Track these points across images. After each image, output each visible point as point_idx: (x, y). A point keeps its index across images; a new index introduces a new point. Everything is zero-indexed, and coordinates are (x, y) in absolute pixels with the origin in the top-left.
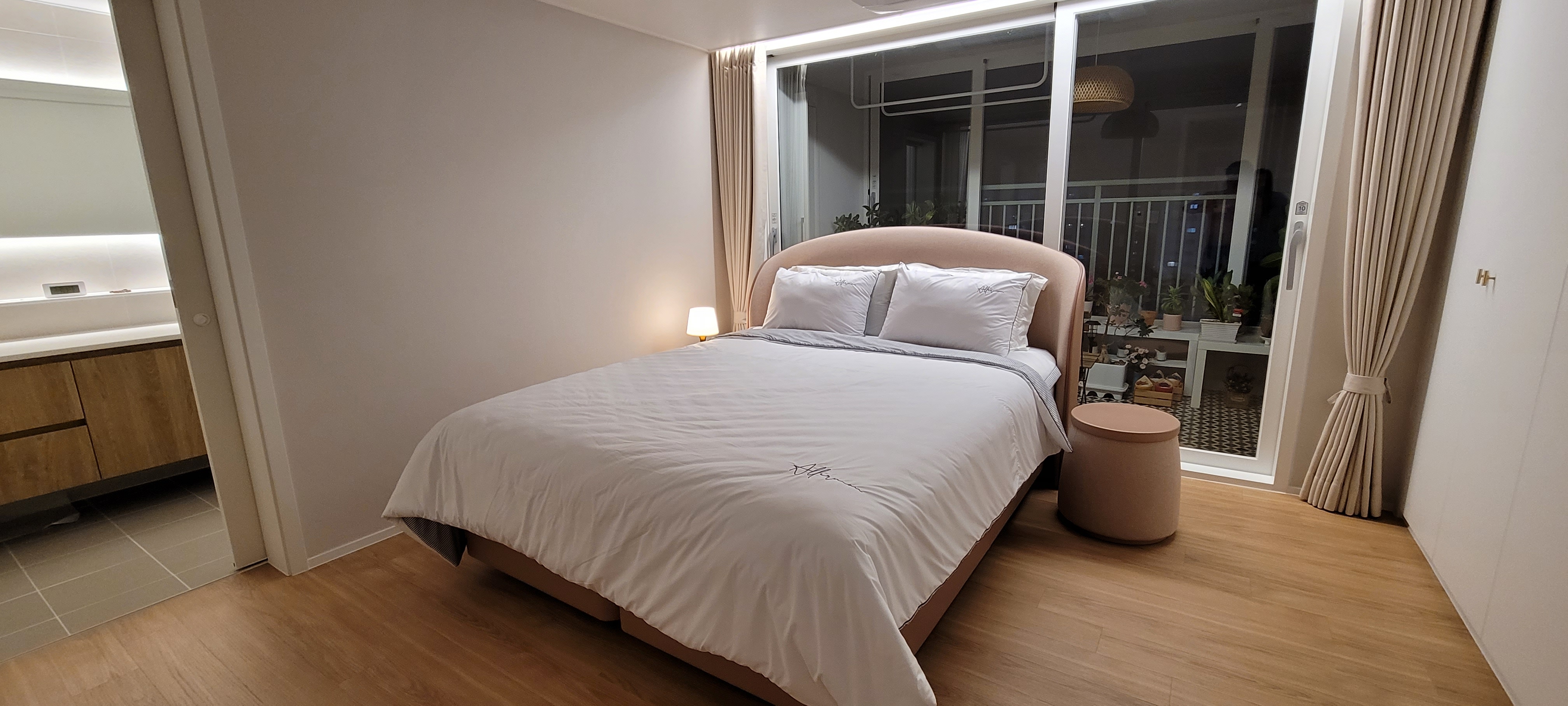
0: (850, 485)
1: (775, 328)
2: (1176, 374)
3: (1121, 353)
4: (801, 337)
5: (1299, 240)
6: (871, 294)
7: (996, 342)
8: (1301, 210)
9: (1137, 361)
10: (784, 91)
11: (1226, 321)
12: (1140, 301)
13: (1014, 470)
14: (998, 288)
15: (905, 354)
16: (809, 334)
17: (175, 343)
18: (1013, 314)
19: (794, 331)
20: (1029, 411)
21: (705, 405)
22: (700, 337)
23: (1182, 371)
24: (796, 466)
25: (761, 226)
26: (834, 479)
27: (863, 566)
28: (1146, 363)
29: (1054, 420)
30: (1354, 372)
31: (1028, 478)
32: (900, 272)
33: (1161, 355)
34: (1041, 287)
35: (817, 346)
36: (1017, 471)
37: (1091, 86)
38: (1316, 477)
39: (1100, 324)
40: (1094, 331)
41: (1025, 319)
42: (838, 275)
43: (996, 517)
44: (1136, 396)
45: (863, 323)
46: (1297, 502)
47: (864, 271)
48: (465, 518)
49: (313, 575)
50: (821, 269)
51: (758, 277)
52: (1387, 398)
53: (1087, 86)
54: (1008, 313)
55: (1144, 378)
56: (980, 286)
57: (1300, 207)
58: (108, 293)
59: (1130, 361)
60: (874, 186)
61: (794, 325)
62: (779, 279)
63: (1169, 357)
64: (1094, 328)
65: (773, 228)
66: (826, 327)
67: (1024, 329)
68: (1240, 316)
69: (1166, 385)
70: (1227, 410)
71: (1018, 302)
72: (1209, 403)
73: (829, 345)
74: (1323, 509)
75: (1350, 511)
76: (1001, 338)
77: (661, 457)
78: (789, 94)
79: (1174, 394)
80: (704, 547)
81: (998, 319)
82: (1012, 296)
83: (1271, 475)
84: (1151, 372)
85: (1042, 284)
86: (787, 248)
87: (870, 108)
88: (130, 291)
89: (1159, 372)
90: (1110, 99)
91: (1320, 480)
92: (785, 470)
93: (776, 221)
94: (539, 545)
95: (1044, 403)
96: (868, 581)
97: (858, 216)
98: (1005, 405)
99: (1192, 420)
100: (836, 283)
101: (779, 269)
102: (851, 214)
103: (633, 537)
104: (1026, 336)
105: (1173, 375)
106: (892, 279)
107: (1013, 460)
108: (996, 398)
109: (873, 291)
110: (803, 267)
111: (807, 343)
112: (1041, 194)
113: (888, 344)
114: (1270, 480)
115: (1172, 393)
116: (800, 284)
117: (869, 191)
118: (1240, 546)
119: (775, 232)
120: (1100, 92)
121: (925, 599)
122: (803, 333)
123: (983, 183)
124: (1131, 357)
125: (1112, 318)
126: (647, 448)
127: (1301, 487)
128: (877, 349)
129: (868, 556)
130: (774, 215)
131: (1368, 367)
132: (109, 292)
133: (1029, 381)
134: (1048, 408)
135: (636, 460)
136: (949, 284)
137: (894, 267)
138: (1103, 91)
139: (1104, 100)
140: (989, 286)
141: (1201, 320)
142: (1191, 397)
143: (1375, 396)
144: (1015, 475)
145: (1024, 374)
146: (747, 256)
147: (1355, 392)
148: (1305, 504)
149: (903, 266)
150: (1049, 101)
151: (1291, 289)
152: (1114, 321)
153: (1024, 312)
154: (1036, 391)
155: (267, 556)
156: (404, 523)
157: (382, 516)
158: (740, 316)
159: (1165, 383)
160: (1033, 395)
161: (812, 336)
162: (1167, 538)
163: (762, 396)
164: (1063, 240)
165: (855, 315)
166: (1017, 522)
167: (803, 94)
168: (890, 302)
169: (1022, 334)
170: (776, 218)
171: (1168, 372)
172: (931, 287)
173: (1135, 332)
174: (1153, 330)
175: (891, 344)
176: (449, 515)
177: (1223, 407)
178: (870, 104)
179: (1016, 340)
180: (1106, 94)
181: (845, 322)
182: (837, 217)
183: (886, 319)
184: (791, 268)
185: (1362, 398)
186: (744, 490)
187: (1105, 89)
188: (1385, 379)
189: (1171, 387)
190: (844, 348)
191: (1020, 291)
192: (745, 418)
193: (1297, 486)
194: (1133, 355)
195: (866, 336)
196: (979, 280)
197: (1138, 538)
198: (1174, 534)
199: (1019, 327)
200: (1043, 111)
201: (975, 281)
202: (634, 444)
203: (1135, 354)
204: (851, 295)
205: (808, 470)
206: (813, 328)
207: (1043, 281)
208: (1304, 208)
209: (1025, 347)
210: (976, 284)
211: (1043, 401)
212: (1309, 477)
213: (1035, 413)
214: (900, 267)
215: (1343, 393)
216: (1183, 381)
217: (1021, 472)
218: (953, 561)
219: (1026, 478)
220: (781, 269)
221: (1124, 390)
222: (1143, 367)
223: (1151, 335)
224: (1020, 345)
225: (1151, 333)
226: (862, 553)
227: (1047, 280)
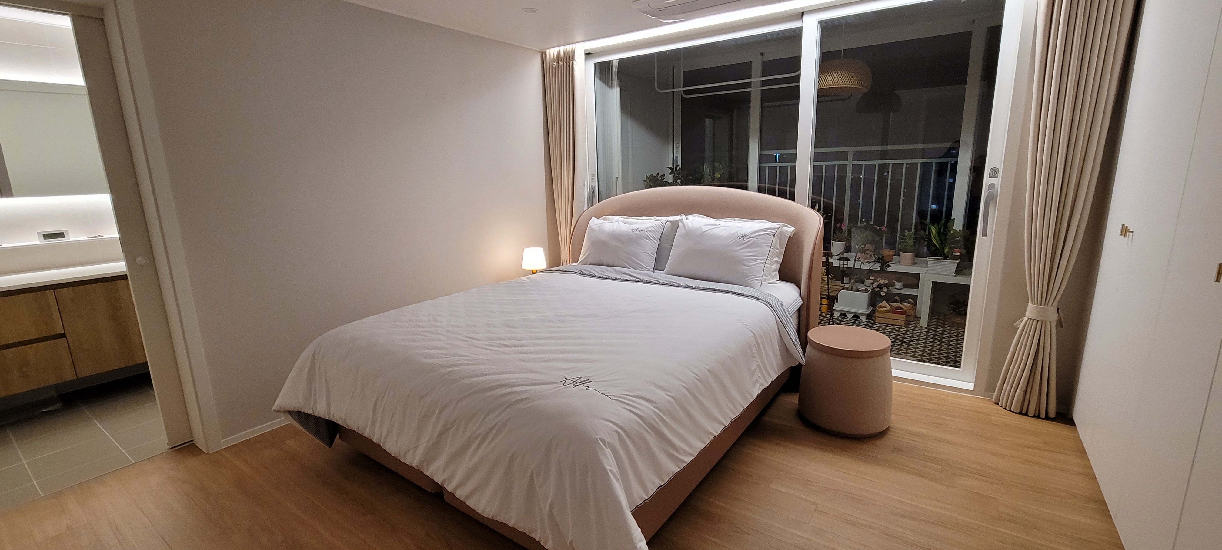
0: (604, 394)
1: (587, 265)
2: (910, 300)
3: (868, 282)
4: (604, 272)
5: (991, 198)
6: (659, 238)
7: (751, 277)
8: (994, 174)
9: (879, 289)
10: (600, 80)
11: (948, 258)
12: (884, 240)
13: (755, 379)
14: (753, 235)
15: (680, 286)
16: (611, 270)
17: (124, 277)
18: (765, 256)
19: (600, 267)
20: (770, 332)
21: (514, 327)
22: (532, 271)
23: (915, 298)
24: (566, 379)
25: (581, 185)
26: (593, 389)
27: (603, 459)
28: (886, 290)
29: (791, 340)
30: (1034, 303)
31: (768, 385)
32: (681, 222)
33: (898, 285)
34: (789, 234)
35: (615, 279)
36: (758, 380)
37: (836, 75)
38: (1005, 385)
39: (850, 260)
40: (845, 266)
41: (776, 259)
42: (636, 223)
43: (735, 416)
44: (877, 317)
45: (652, 261)
46: (991, 404)
47: (655, 220)
48: (332, 413)
49: (224, 453)
50: (624, 218)
51: (577, 224)
52: (1060, 323)
53: (834, 75)
54: (761, 255)
55: (884, 303)
56: (740, 233)
57: (993, 172)
58: (86, 239)
59: (873, 289)
60: (677, 152)
61: (600, 263)
62: (590, 226)
63: (905, 286)
64: (845, 263)
65: (592, 186)
66: (625, 265)
67: (776, 266)
68: (959, 254)
69: (901, 308)
70: (949, 328)
71: (769, 246)
72: (935, 323)
73: (625, 278)
74: (1010, 410)
75: (1031, 412)
76: (755, 275)
77: (469, 370)
78: (604, 81)
79: (907, 315)
80: (493, 439)
81: (753, 260)
82: (764, 241)
83: (972, 383)
84: (890, 298)
85: (790, 232)
86: (603, 200)
87: (674, 92)
88: (103, 236)
89: (897, 298)
90: (852, 85)
91: (1008, 388)
92: (557, 381)
93: (594, 180)
94: (381, 435)
95: (784, 326)
96: (605, 470)
97: (664, 175)
98: (748, 329)
99: (920, 336)
100: (632, 230)
101: (591, 218)
102: (658, 173)
103: (445, 431)
104: (778, 272)
105: (907, 300)
106: (675, 225)
107: (755, 371)
108: (741, 323)
109: (661, 236)
110: (610, 217)
111: (608, 277)
112: (793, 158)
113: (669, 278)
114: (971, 386)
115: (905, 315)
116: (605, 231)
117: (673, 155)
118: (939, 440)
119: (593, 188)
120: (844, 79)
121: (664, 482)
122: (607, 269)
123: (761, 149)
124: (874, 286)
125: (859, 255)
126: (460, 362)
127: (994, 393)
128: (660, 282)
129: (608, 451)
130: (592, 176)
131: (1045, 298)
132: (87, 237)
133: (772, 309)
134: (787, 330)
135: (450, 372)
136: (717, 231)
137: (677, 218)
138: (846, 79)
139: (847, 86)
140: (746, 234)
141: (928, 257)
142: (920, 318)
143: (1050, 322)
144: (755, 383)
145: (769, 303)
146: (571, 207)
147: (1034, 319)
148: (996, 406)
149: (684, 217)
150: (799, 87)
151: (986, 237)
152: (860, 258)
153: (776, 253)
154: (778, 316)
155: (192, 438)
156: (289, 415)
157: (272, 410)
158: (565, 254)
159: (900, 307)
160: (775, 320)
161: (613, 271)
162: (882, 432)
163: (559, 321)
164: (811, 195)
165: (646, 255)
166: (766, 418)
167: (615, 82)
168: (672, 245)
169: (775, 271)
170: (594, 178)
171: (904, 298)
172: (703, 234)
173: (877, 267)
174: (891, 265)
175: (671, 278)
176: (320, 410)
177: (946, 326)
178: (674, 88)
179: (769, 275)
180: (848, 81)
181: (637, 260)
182: (647, 176)
183: (670, 258)
184: (602, 217)
185: (1039, 324)
186: (523, 397)
187: (847, 77)
188: (1058, 309)
189: (905, 310)
190: (636, 281)
191: (771, 238)
192: (540, 339)
193: (992, 392)
194: (875, 285)
195: (656, 271)
196: (740, 229)
197: (857, 433)
198: (887, 429)
199: (772, 265)
200: (794, 94)
201: (737, 230)
202: (451, 359)
203: (877, 284)
204: (643, 240)
205: (575, 382)
206: (615, 265)
207: (790, 229)
208: (995, 173)
209: (776, 281)
210: (737, 232)
211: (783, 324)
212: (1000, 384)
213: (776, 334)
214: (681, 217)
215: (1025, 319)
216: (916, 306)
217: (762, 381)
218: (691, 452)
219: (766, 385)
220: (593, 219)
221: (868, 312)
222: (883, 294)
223: (889, 269)
224: (772, 279)
225: (889, 268)
226: (603, 448)
227: (794, 228)
